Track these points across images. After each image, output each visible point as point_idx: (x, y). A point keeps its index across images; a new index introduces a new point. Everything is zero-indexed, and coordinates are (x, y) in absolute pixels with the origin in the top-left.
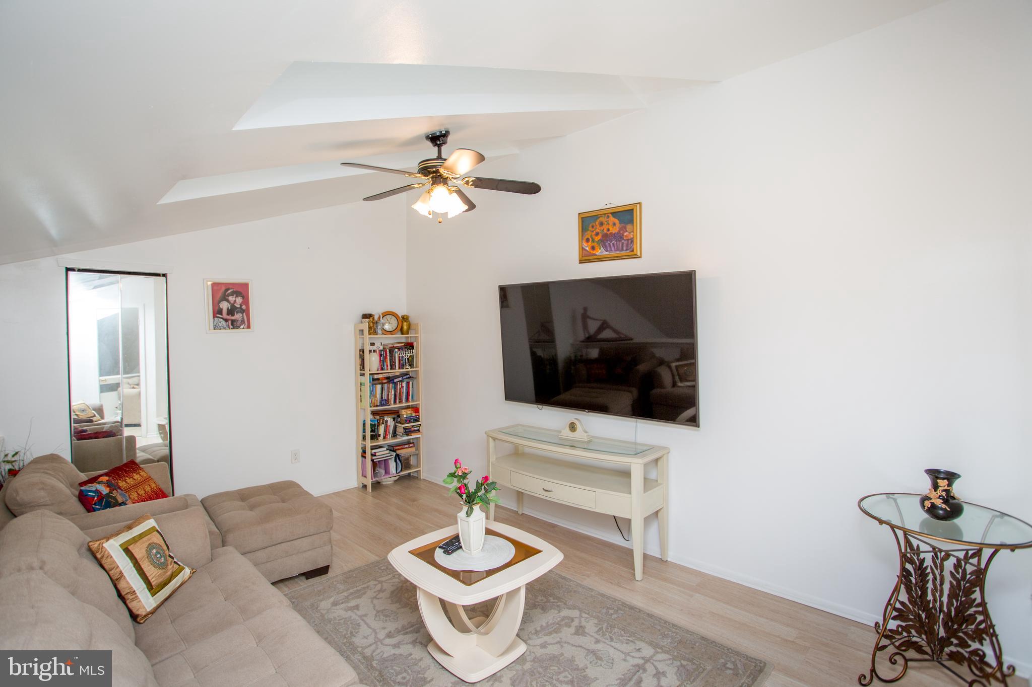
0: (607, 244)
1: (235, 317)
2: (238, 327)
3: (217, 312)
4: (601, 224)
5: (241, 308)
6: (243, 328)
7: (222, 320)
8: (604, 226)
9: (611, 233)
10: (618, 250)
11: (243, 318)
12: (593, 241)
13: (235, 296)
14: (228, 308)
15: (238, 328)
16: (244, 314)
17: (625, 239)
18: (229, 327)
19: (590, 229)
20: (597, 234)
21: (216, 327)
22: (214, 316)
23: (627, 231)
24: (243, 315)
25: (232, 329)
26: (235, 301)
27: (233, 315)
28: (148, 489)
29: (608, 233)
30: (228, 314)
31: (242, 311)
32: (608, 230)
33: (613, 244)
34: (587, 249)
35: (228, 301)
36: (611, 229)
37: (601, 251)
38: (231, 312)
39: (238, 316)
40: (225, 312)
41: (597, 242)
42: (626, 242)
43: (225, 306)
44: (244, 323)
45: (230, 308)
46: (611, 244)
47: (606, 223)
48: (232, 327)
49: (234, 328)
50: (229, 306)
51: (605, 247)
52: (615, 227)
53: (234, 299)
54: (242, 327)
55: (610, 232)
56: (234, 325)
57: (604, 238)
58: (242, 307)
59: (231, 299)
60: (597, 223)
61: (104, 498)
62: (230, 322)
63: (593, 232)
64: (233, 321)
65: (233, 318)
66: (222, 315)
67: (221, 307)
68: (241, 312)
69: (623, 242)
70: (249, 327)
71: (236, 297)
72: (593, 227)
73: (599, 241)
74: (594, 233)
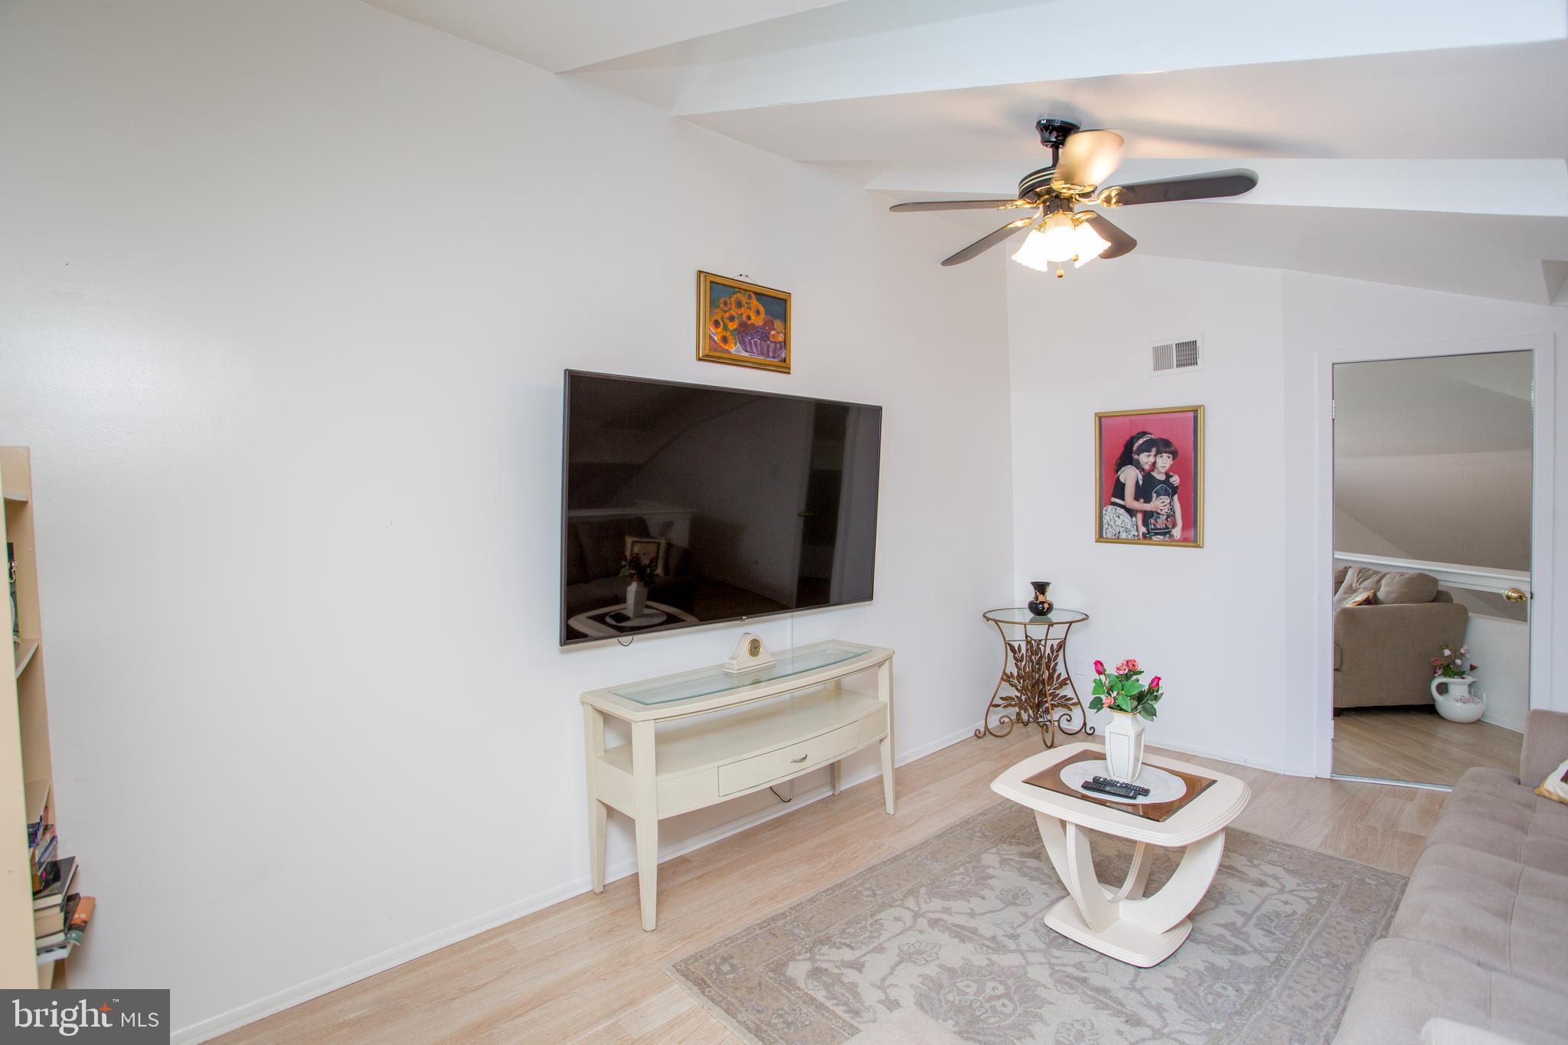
0: (746, 339)
4: (739, 304)
8: (743, 309)
9: (753, 325)
10: (762, 354)
12: (726, 328)
17: (771, 339)
19: (722, 306)
20: (732, 319)
23: (774, 329)
29: (749, 323)
32: (749, 318)
33: (755, 342)
34: (716, 338)
36: (753, 317)
37: (735, 349)
41: (731, 331)
42: (773, 345)
46: (752, 341)
47: (746, 305)
51: (743, 343)
52: (758, 318)
55: (752, 321)
57: (742, 329)
60: (733, 299)
63: (725, 312)
69: (769, 344)
72: (725, 304)
73: (733, 330)
74: (727, 315)
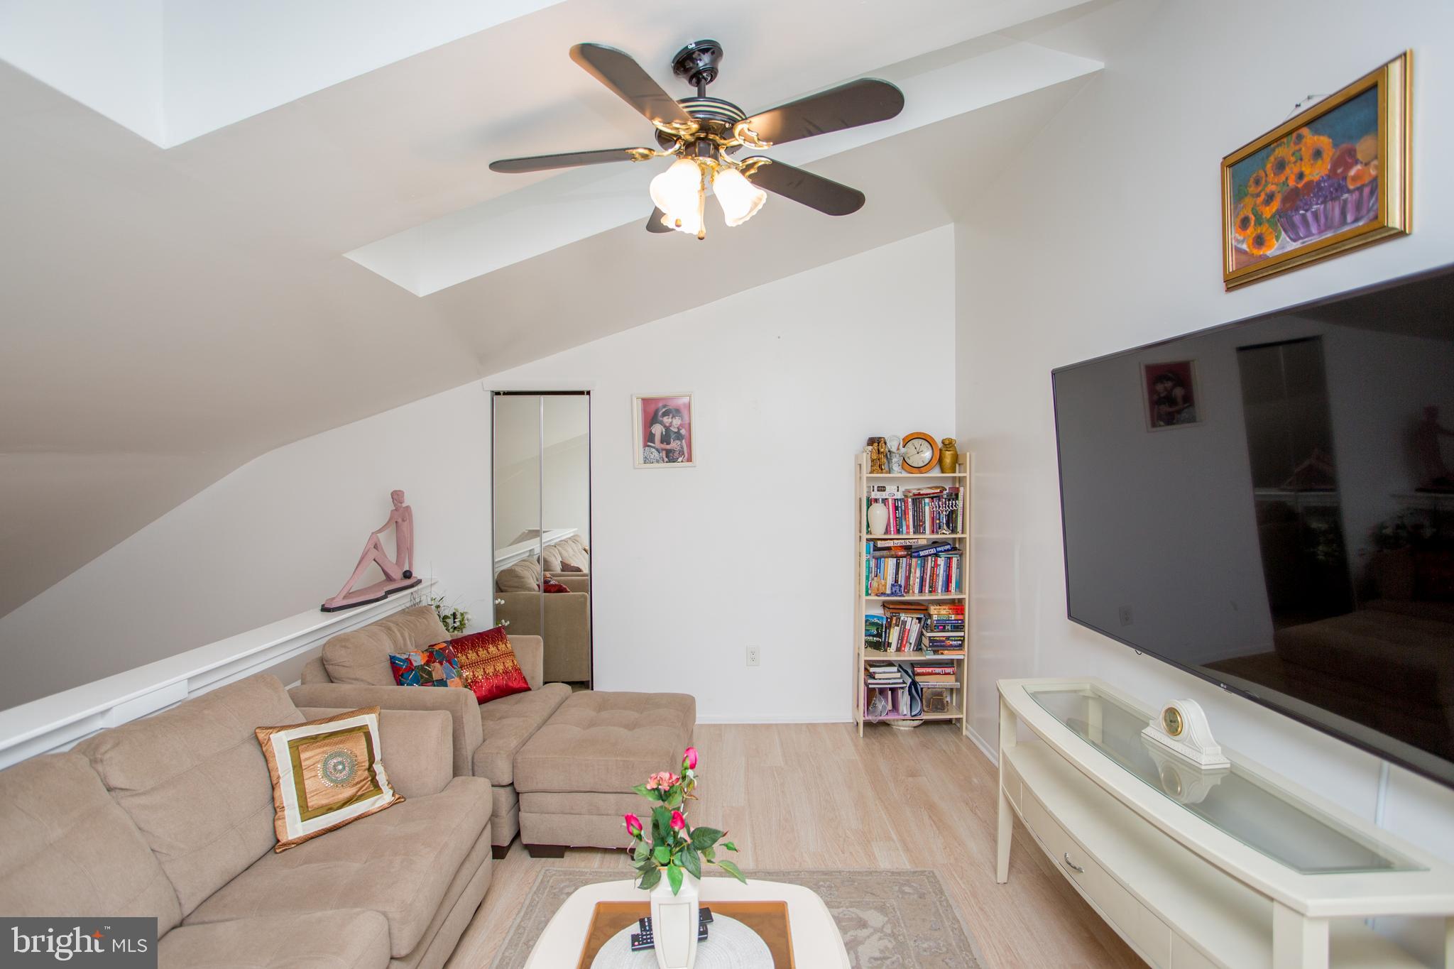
0: (1297, 219)
1: (671, 445)
2: (673, 460)
3: (649, 438)
4: (1281, 166)
5: (678, 433)
6: (682, 462)
7: (654, 450)
8: (1288, 171)
9: (1309, 183)
10: (1328, 227)
11: (682, 447)
12: (1259, 221)
13: (671, 416)
14: (662, 433)
15: (674, 462)
16: (684, 441)
17: (1351, 187)
18: (663, 461)
19: (1252, 189)
20: (1270, 198)
21: (646, 460)
22: (646, 445)
23: (1356, 162)
24: (681, 442)
25: (667, 462)
26: (671, 423)
27: (668, 443)
28: (500, 667)
29: (1300, 186)
30: (662, 442)
31: (679, 436)
32: (1301, 176)
33: (1315, 215)
34: (1244, 247)
35: (662, 423)
36: (1307, 170)
37: (1280, 245)
38: (665, 439)
39: (674, 445)
40: (658, 438)
41: (1268, 221)
42: (1356, 196)
43: (657, 430)
44: (683, 454)
45: (664, 433)
46: (1309, 215)
47: (1293, 159)
48: (666, 459)
49: (670, 461)
50: (664, 430)
51: (1292, 230)
52: (1320, 162)
53: (670, 420)
54: (680, 460)
55: (1306, 179)
56: (670, 457)
57: (1288, 205)
58: (681, 431)
59: (667, 420)
60: (1269, 166)
61: (413, 670)
62: (664, 452)
63: (1258, 195)
64: (668, 452)
65: (668, 447)
66: (654, 443)
67: (653, 432)
68: (678, 439)
69: (1345, 201)
70: (690, 460)
71: (672, 418)
72: (1257, 182)
73: (1273, 216)
74: (1263, 196)
